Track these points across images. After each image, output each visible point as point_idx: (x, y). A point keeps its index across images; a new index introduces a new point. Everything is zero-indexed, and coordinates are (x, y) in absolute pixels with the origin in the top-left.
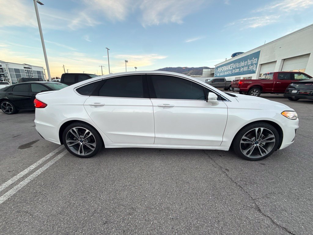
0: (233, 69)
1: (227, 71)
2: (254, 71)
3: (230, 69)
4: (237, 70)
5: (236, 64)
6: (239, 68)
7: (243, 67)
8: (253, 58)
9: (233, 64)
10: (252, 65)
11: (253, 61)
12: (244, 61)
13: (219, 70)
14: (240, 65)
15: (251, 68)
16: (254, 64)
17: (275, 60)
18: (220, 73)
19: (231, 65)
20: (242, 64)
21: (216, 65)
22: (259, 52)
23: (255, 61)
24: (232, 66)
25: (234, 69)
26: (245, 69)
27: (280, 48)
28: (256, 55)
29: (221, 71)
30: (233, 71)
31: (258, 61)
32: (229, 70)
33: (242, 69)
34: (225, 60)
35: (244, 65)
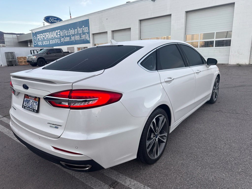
0: (60, 37)
1: (52, 39)
2: (88, 41)
3: (57, 36)
4: (67, 39)
5: (63, 31)
6: (69, 36)
7: (73, 35)
8: (83, 26)
9: (59, 31)
10: (84, 33)
11: (83, 29)
12: (72, 29)
13: (39, 37)
14: (69, 32)
15: (83, 37)
16: (86, 32)
17: (106, 31)
18: (42, 41)
19: (57, 31)
20: (72, 32)
21: (32, 30)
22: (88, 21)
23: (86, 29)
24: (58, 33)
25: (63, 37)
26: (77, 38)
27: (107, 19)
28: (86, 23)
29: (44, 39)
30: (62, 39)
31: (89, 30)
32: (55, 38)
33: (73, 38)
34: (43, 26)
35: (74, 32)
